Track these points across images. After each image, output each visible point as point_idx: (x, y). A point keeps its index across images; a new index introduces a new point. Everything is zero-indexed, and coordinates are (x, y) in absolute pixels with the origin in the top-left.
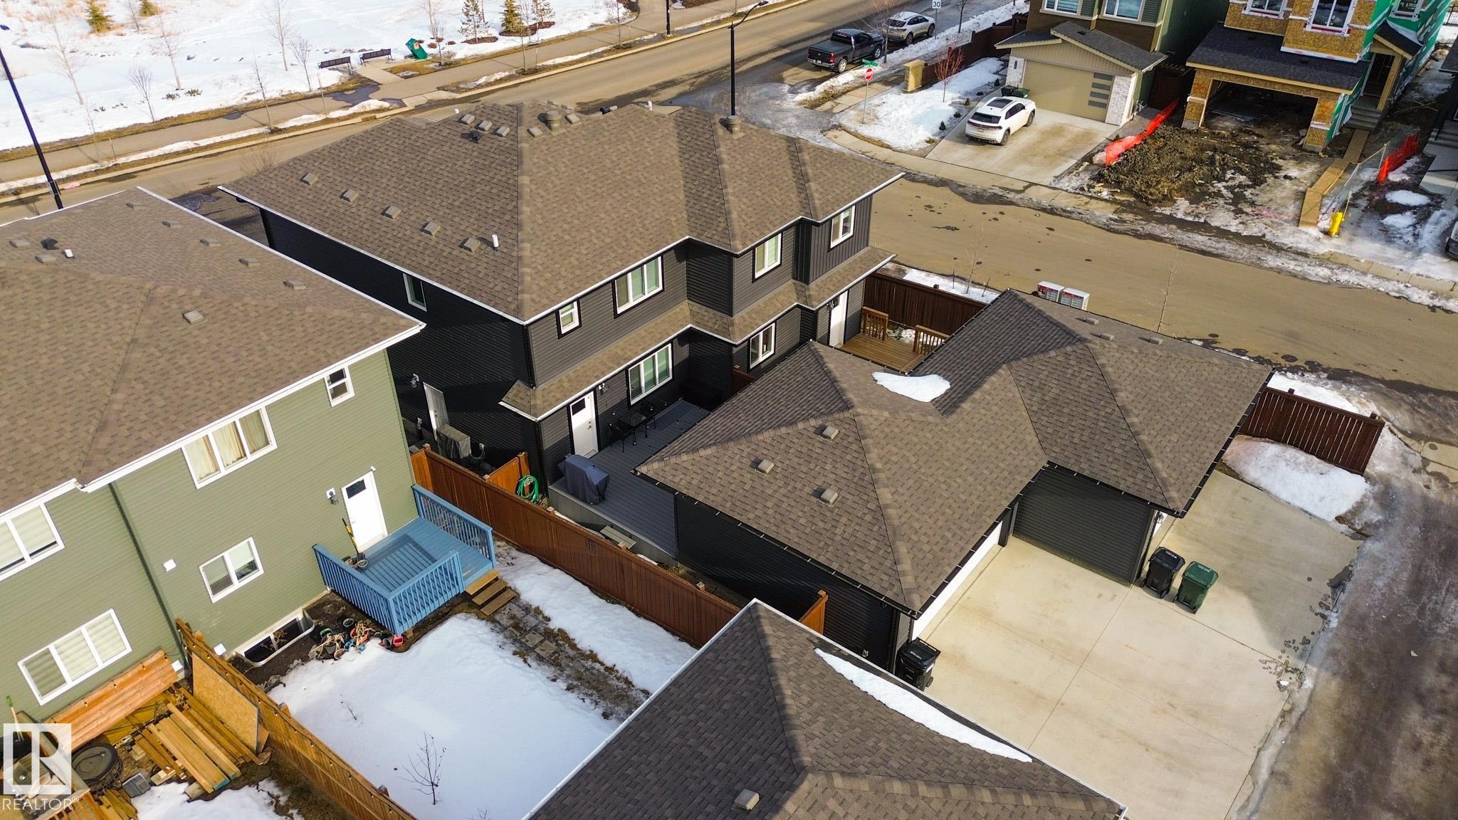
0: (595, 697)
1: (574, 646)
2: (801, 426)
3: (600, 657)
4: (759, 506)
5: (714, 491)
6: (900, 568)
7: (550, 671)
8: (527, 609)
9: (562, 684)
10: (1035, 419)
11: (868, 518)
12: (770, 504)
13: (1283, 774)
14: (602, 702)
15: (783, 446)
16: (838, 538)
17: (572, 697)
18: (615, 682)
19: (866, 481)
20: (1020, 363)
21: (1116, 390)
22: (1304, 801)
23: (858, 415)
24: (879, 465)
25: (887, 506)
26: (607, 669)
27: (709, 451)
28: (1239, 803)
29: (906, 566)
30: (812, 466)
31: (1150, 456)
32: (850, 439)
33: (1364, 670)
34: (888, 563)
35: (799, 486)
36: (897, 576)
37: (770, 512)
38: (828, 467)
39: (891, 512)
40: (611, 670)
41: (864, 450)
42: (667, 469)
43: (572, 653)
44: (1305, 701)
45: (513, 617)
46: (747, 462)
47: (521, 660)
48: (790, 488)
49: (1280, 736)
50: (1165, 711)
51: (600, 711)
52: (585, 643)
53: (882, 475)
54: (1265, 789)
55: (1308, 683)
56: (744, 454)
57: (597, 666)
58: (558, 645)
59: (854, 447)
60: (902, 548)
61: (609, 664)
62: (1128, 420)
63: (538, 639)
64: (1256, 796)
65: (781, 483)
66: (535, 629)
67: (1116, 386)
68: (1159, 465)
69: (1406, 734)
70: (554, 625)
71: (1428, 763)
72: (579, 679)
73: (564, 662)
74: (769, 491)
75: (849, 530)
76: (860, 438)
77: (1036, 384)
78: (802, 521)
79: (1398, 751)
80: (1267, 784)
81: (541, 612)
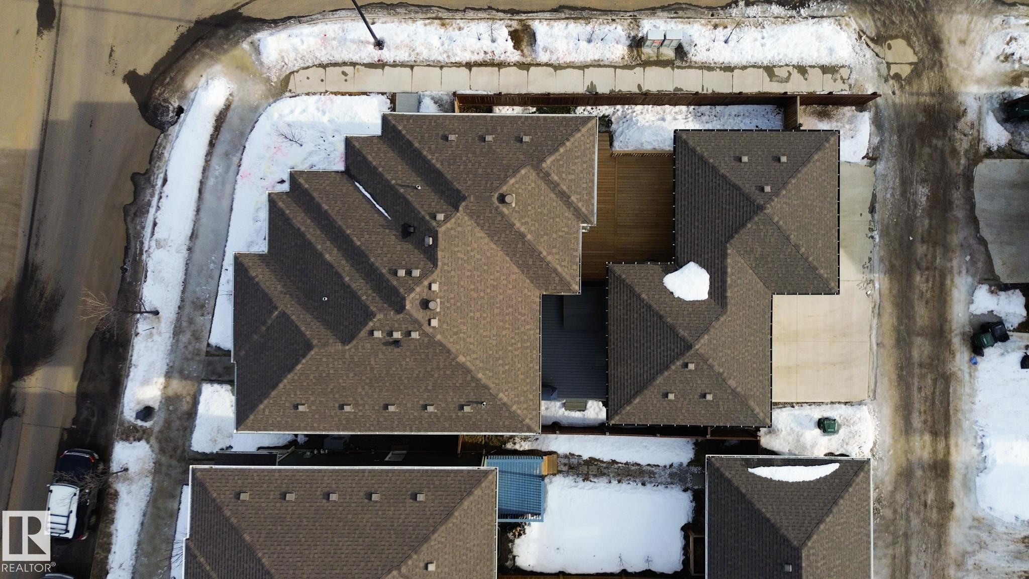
0: (632, 479)
1: (602, 462)
2: (673, 367)
3: (618, 460)
4: (680, 414)
5: (654, 417)
6: (755, 412)
7: (604, 480)
8: (566, 456)
9: (615, 482)
10: (756, 272)
11: (730, 397)
12: (684, 411)
13: (881, 343)
14: (637, 480)
15: (671, 381)
16: (723, 412)
17: (624, 485)
18: (633, 468)
19: (720, 381)
20: (735, 239)
21: (789, 236)
22: (891, 351)
23: (698, 350)
24: (721, 370)
25: (736, 388)
26: (625, 464)
27: (637, 400)
28: (871, 367)
29: (757, 410)
30: (691, 384)
31: (817, 269)
32: (701, 364)
33: (894, 262)
34: (750, 412)
35: (691, 397)
36: (756, 416)
37: (686, 415)
38: (699, 382)
39: (739, 389)
40: (627, 464)
41: (711, 367)
42: (624, 416)
43: (604, 465)
44: (878, 297)
45: (565, 465)
46: (659, 397)
47: (589, 482)
48: (688, 400)
49: (875, 321)
50: (834, 342)
51: (640, 484)
52: (607, 458)
53: (725, 374)
54: (877, 354)
55: (877, 285)
56: (656, 393)
57: (620, 465)
58: (596, 465)
59: (705, 367)
60: (752, 403)
61: (624, 462)
62: (801, 253)
63: (585, 468)
64: (875, 360)
65: (682, 399)
66: (579, 464)
67: (788, 233)
68: (822, 271)
69: (917, 291)
70: (585, 457)
71: (927, 303)
72: (619, 475)
73: (605, 471)
74: (680, 406)
75: (726, 407)
76: (705, 361)
77: (748, 249)
78: (703, 412)
79: (916, 301)
80: (877, 349)
81: (573, 455)
